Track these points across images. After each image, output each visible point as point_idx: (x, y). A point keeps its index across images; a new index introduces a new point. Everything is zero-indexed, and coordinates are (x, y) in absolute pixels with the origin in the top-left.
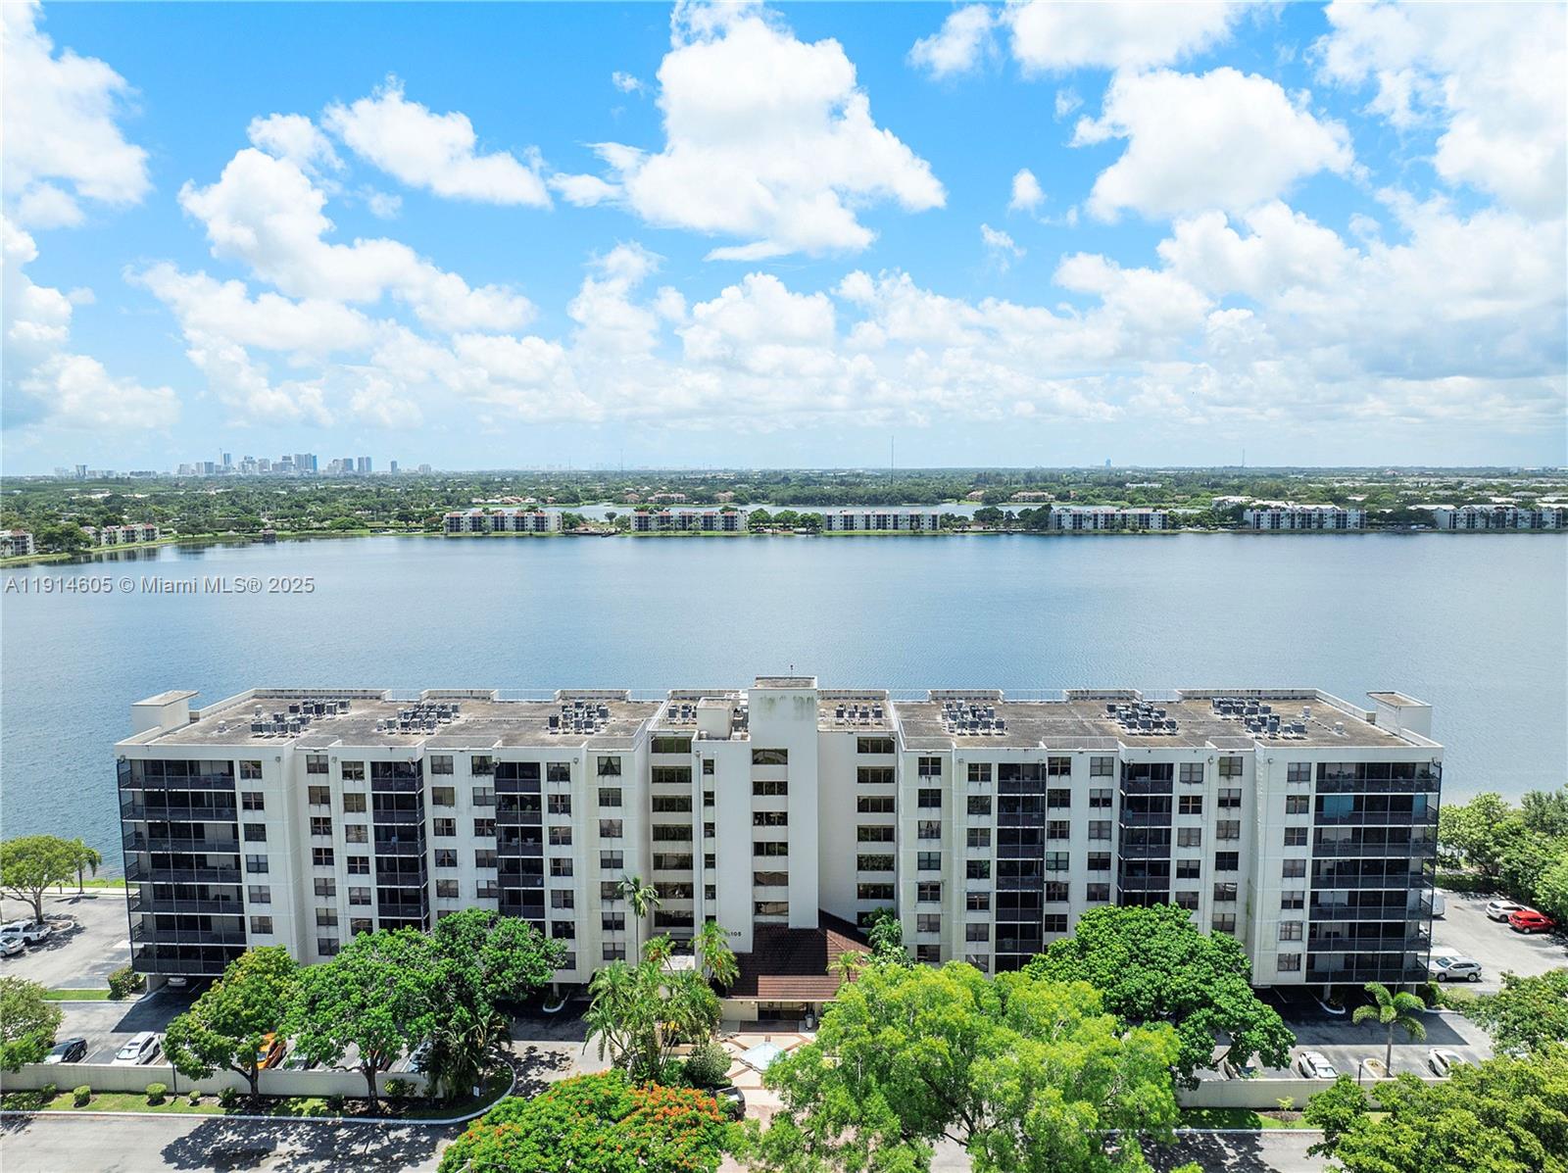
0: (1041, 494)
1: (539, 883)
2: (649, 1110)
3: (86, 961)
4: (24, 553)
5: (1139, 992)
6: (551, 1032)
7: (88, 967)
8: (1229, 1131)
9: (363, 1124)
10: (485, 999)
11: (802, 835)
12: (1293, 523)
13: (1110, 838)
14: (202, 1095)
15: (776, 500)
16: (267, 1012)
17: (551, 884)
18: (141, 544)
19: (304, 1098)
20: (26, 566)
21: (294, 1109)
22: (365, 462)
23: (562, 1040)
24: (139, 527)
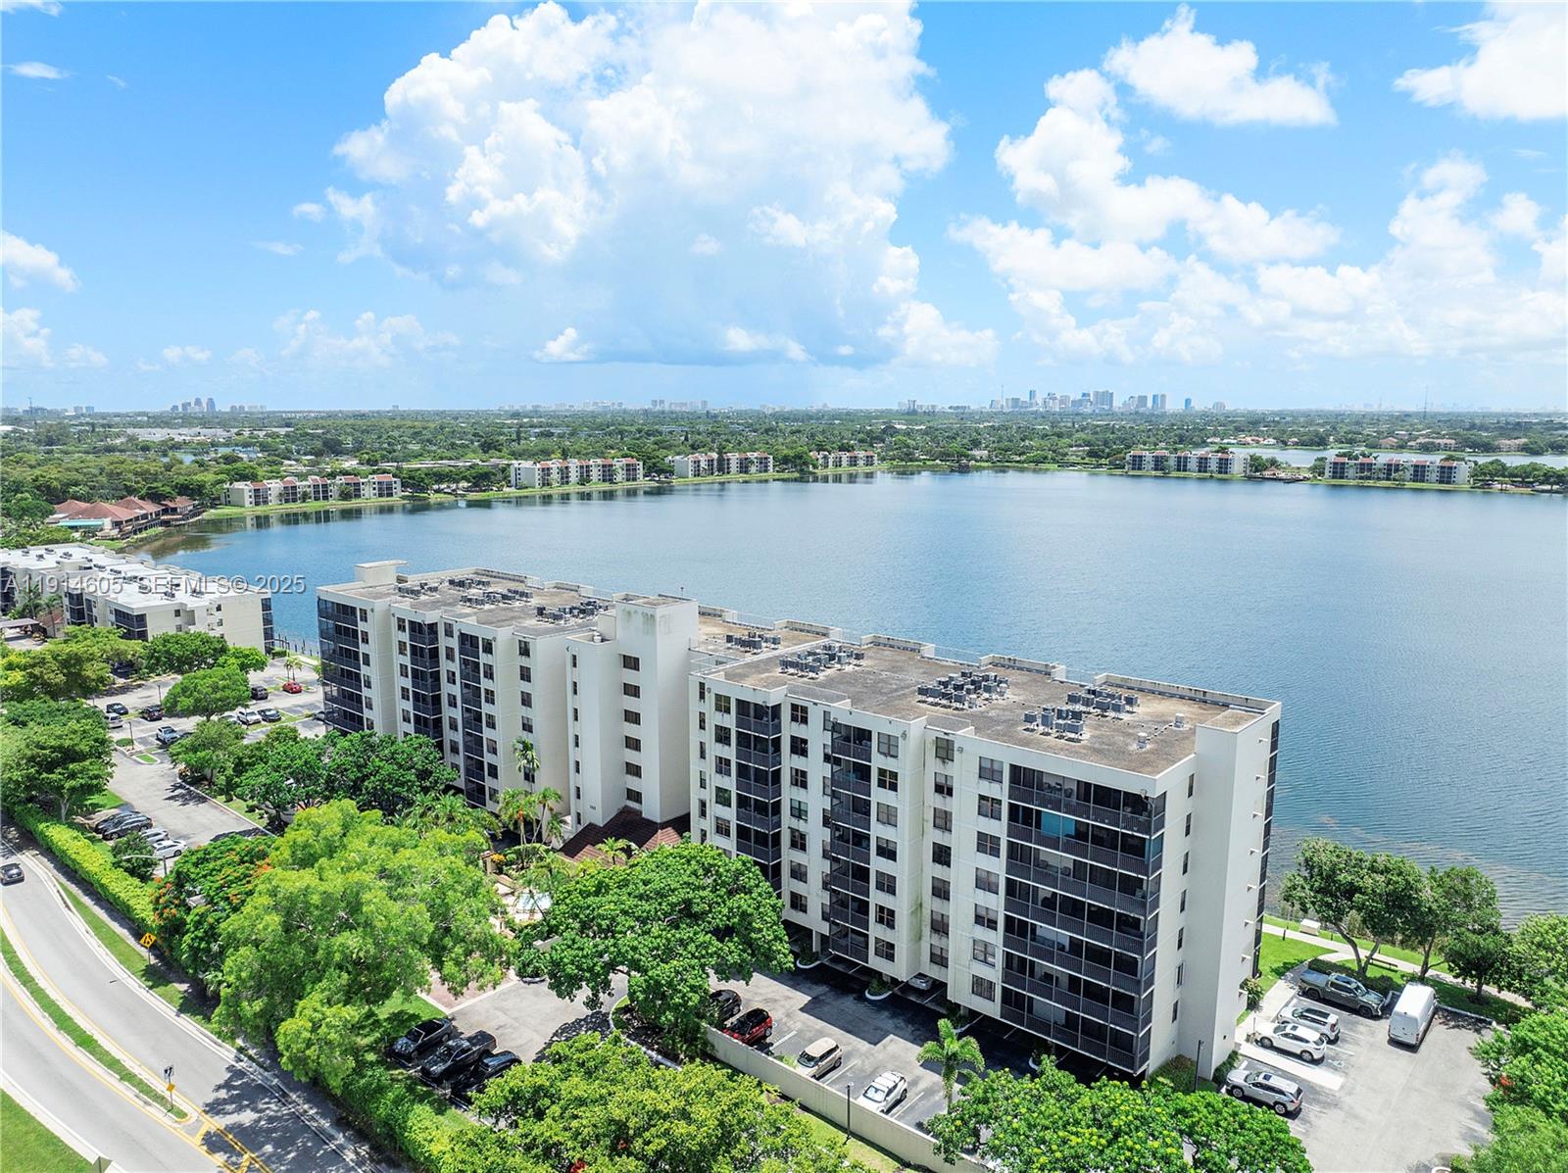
4: (766, 471)
15: (1523, 450)
17: (486, 733)
18: (861, 468)
20: (766, 481)
22: (1160, 399)
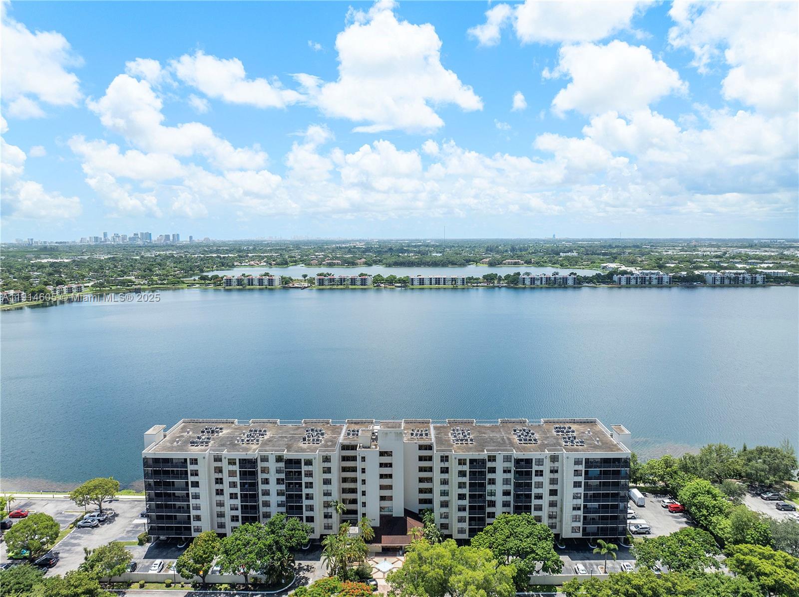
0: (517, 261)
1: (301, 502)
2: (347, 591)
3: (124, 529)
4: (20, 301)
5: (511, 548)
6: (306, 557)
7: (125, 532)
8: (545, 593)
9: (244, 593)
10: (286, 548)
11: (398, 482)
12: (637, 282)
13: (511, 485)
14: (185, 583)
15: (386, 264)
16: (211, 555)
17: (305, 503)
18: (75, 294)
19: (221, 584)
20: (21, 308)
21: (218, 588)
22: (176, 237)
23: (310, 560)
24: (74, 286)
